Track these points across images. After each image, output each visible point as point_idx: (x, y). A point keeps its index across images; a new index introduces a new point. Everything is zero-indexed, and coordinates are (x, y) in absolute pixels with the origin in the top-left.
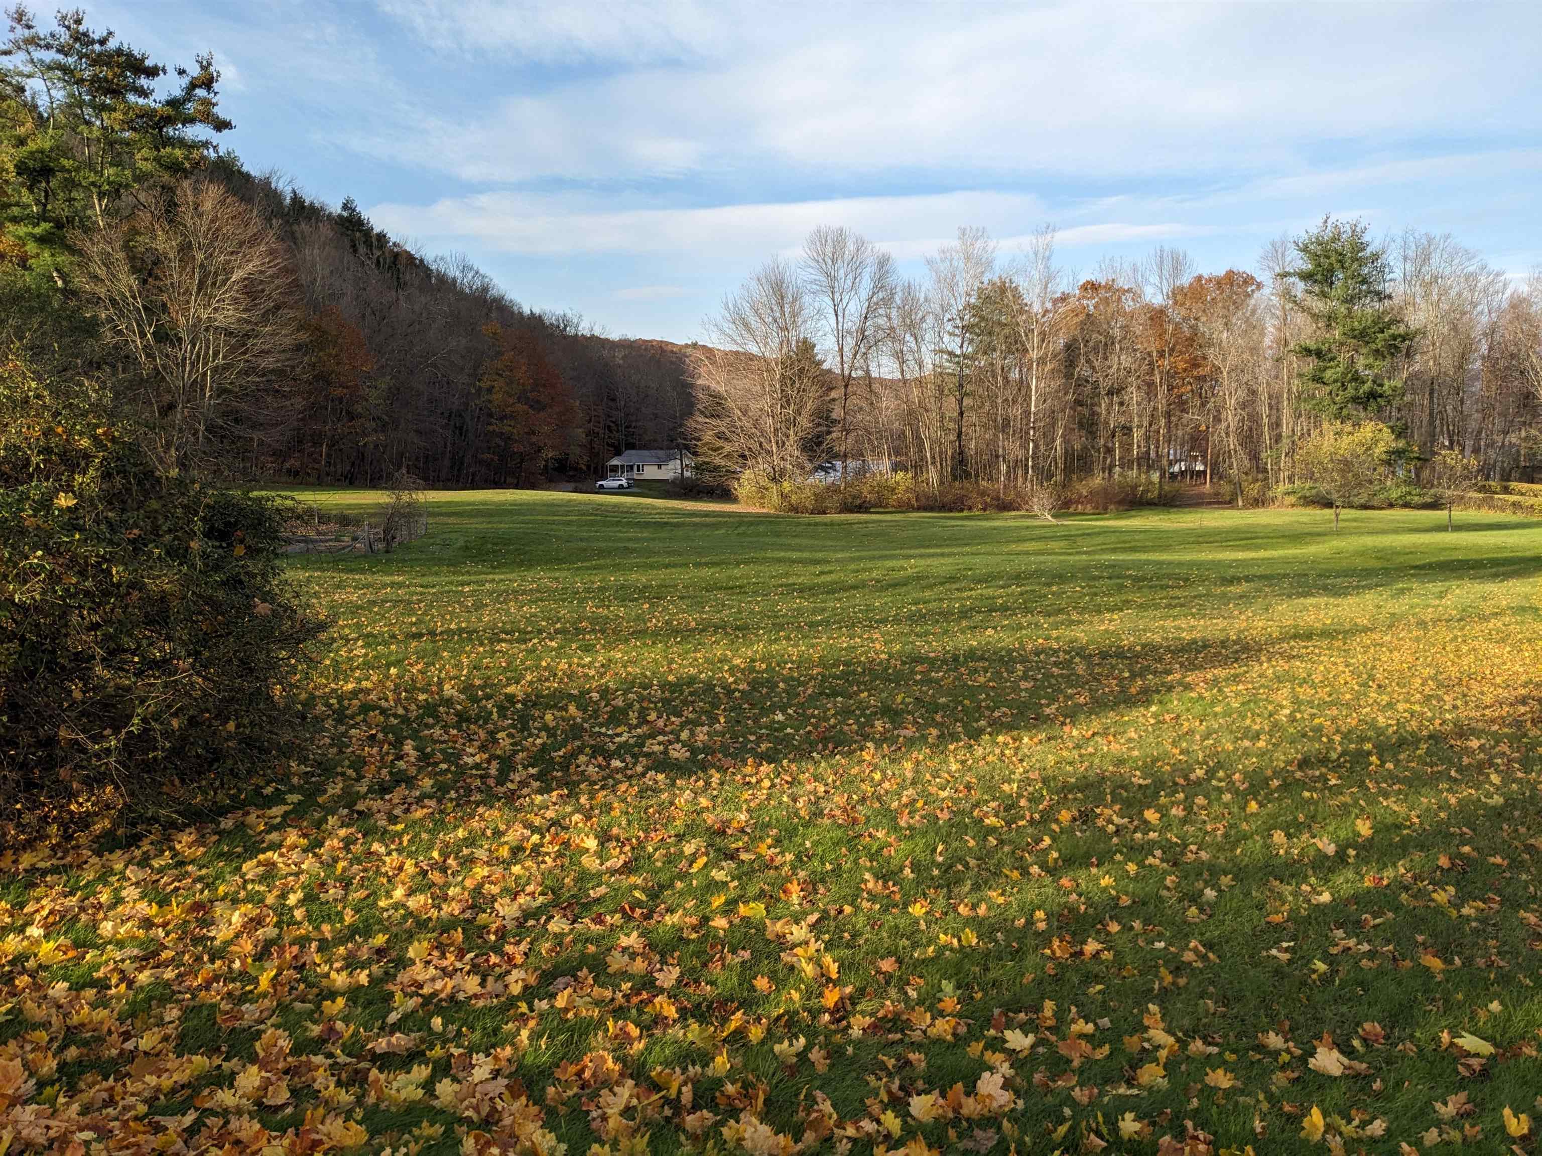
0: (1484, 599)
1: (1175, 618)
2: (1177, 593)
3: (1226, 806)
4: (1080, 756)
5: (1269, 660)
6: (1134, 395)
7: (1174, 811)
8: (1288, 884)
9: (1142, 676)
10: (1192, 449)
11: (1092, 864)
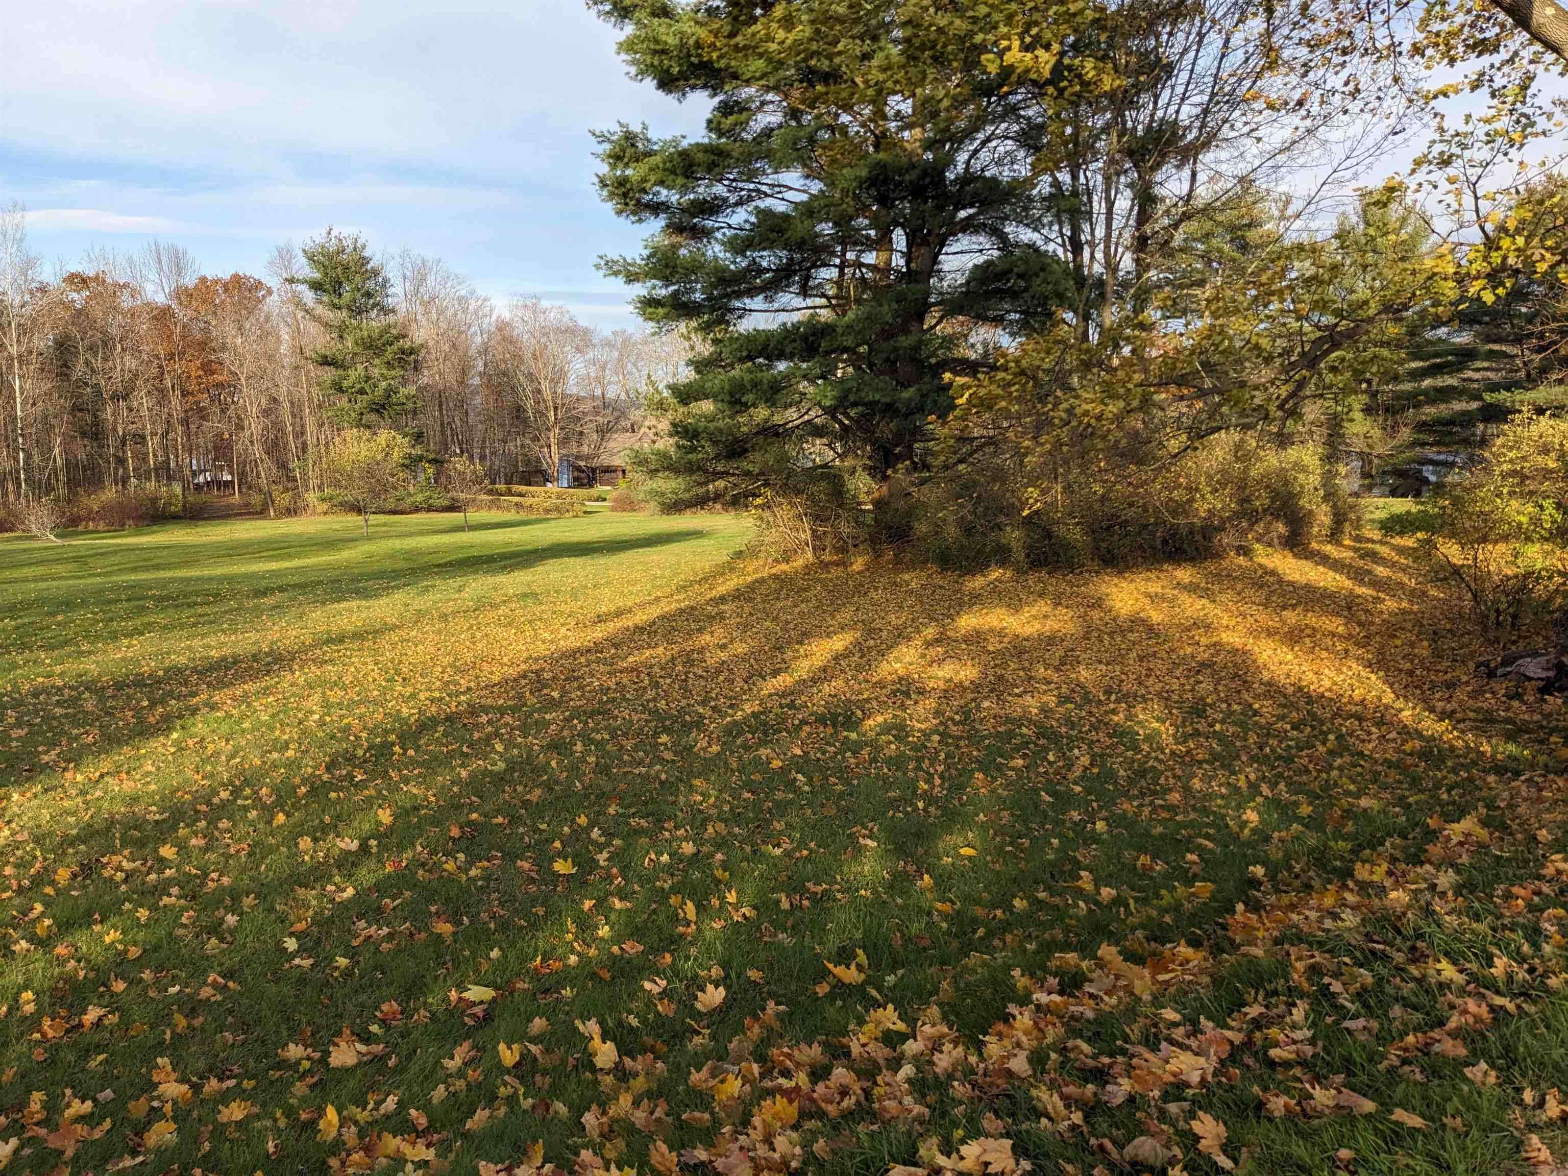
0: (495, 589)
1: (204, 636)
2: (207, 610)
3: (252, 823)
4: (86, 802)
5: (302, 668)
6: (143, 401)
7: (194, 841)
8: (313, 888)
9: (163, 702)
10: (216, 459)
11: (95, 922)
